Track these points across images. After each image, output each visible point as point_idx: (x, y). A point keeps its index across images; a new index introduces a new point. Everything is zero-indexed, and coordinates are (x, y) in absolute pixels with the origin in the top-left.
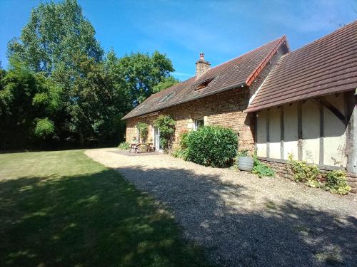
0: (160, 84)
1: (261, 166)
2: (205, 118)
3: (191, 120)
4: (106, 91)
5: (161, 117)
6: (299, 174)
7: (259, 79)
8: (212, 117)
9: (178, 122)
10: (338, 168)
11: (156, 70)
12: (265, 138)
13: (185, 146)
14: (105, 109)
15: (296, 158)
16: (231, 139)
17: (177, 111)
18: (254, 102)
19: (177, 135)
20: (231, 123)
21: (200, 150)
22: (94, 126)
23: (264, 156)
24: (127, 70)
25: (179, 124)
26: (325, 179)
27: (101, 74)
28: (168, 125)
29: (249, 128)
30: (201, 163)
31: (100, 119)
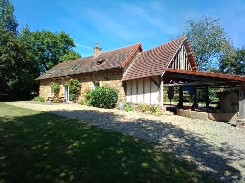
0: (65, 55)
1: (128, 106)
2: (101, 82)
3: (92, 83)
4: (21, 57)
5: (71, 80)
6: (142, 109)
7: (128, 64)
8: (104, 81)
9: (83, 84)
10: (156, 105)
11: (62, 45)
12: (130, 94)
13: (88, 98)
14: (19, 70)
15: (142, 103)
16: (115, 94)
17: (83, 77)
18: (126, 76)
19: (82, 91)
20: (115, 86)
21: (99, 100)
22: (9, 84)
23: (130, 102)
24: (39, 42)
25: (84, 85)
26: (152, 110)
27: (18, 44)
28: (76, 85)
29: (123, 88)
30: (99, 107)
31: (15, 78)
